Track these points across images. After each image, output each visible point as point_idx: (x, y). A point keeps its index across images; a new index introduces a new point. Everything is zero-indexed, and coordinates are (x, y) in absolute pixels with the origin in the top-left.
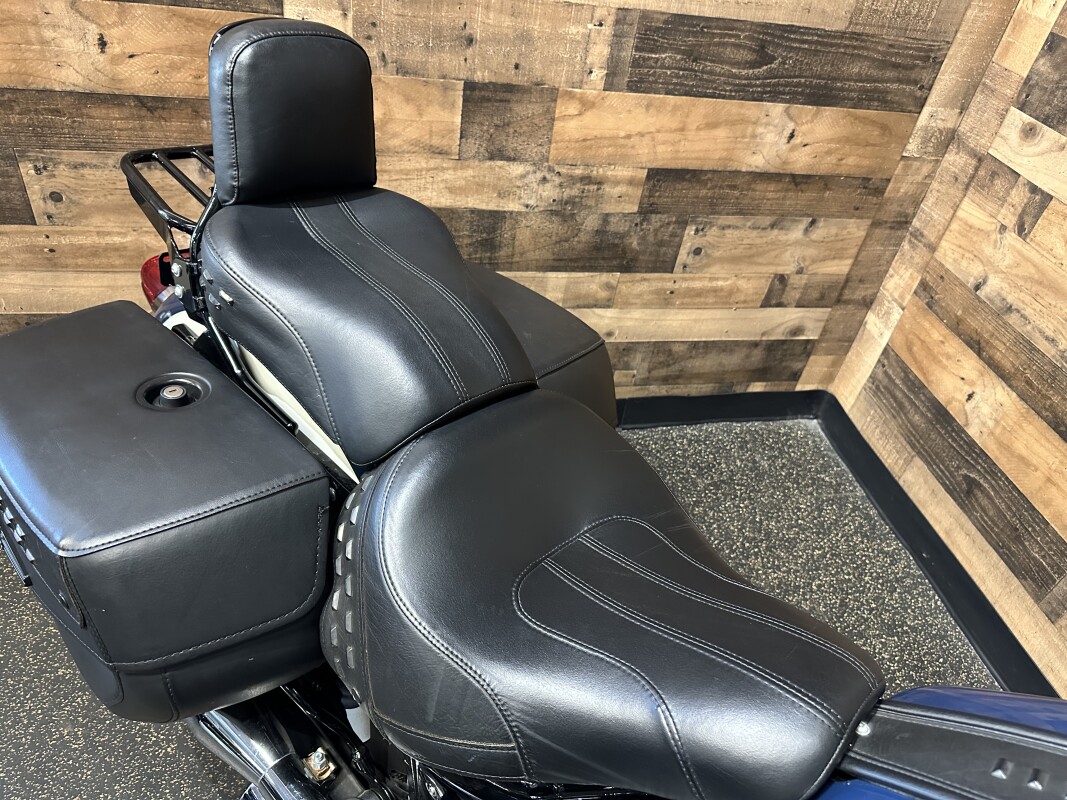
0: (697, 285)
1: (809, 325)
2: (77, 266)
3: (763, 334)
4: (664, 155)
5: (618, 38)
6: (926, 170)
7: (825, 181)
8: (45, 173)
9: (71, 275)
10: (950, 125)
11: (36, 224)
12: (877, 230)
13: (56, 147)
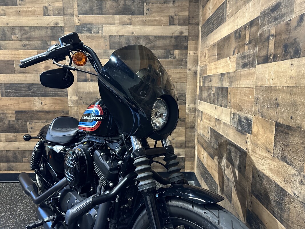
1: (181, 153)
6: (193, 116)
8: (31, 124)
10: (194, 107)
11: (27, 133)
12: (188, 130)
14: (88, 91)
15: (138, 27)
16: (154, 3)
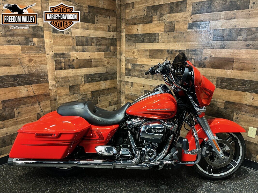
0: (101, 105)
1: (115, 107)
2: (20, 123)
3: (111, 110)
4: (93, 89)
5: (84, 78)
6: (120, 85)
7: (110, 89)
8: (18, 110)
9: (19, 125)
10: (120, 79)
11: (15, 118)
12: (118, 93)
13: (20, 105)
14: (63, 76)
15: (92, 31)
16: (100, 16)
